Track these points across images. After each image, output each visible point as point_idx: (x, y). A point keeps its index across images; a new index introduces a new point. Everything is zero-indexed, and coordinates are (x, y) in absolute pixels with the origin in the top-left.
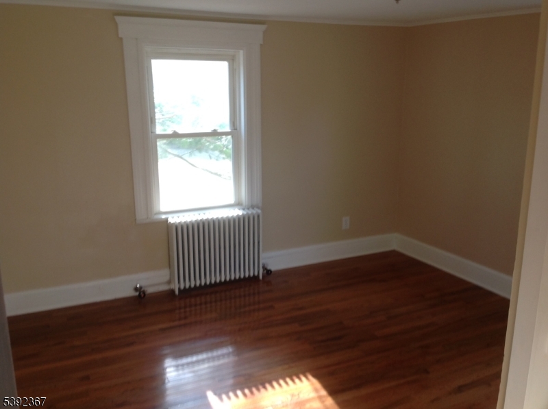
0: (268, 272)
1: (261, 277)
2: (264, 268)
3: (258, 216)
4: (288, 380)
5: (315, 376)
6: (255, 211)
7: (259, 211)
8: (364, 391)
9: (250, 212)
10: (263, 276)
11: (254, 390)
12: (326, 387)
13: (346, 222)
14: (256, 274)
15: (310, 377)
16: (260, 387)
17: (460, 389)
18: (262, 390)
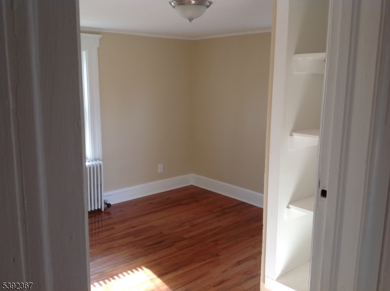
0: (109, 205)
1: (103, 210)
2: (106, 203)
3: (100, 166)
4: (129, 272)
5: (147, 267)
6: (98, 162)
7: (101, 162)
8: (179, 272)
9: (94, 163)
10: (105, 209)
11: (106, 281)
12: (155, 273)
13: (160, 168)
14: (100, 208)
15: (144, 268)
16: (111, 279)
17: (239, 263)
18: (113, 281)
